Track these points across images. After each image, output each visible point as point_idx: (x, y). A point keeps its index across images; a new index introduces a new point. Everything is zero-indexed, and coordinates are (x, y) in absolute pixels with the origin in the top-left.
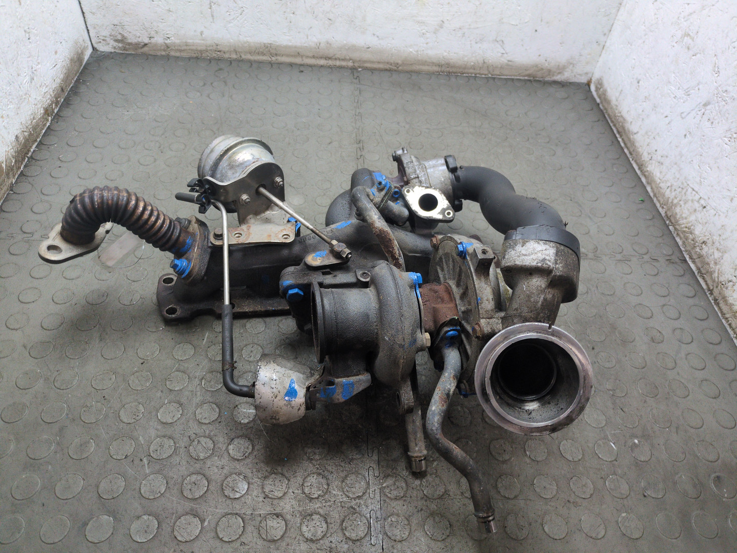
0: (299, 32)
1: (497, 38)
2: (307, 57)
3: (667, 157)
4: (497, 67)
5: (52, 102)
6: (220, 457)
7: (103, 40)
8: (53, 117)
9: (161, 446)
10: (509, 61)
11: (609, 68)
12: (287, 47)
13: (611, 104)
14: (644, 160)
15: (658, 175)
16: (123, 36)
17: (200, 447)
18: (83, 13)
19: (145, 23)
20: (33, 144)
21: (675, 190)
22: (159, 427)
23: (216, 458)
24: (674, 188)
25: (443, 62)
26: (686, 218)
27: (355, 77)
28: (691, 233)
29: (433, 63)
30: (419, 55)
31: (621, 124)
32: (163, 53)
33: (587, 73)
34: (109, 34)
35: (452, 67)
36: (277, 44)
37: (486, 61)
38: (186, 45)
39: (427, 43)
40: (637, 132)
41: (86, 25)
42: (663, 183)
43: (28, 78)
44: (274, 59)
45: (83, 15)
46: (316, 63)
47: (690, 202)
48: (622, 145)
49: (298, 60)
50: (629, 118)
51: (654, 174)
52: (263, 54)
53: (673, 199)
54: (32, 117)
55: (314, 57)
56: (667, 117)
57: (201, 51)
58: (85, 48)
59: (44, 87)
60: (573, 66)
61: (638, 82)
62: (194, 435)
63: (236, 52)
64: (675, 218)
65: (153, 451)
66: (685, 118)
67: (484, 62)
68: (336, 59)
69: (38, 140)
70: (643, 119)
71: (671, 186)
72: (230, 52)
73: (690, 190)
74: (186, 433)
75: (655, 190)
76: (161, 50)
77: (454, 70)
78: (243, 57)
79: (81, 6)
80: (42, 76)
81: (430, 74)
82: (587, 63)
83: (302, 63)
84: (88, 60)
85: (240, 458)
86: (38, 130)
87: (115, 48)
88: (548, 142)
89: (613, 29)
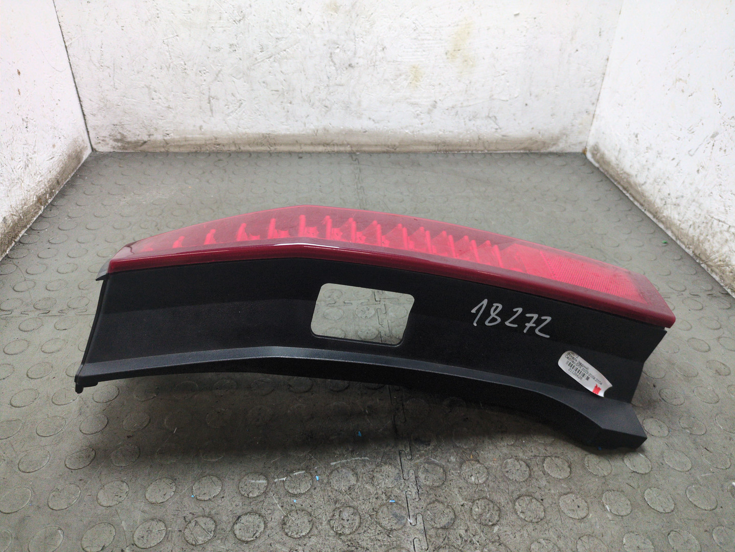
0: (297, 121)
1: (489, 114)
2: (306, 145)
3: (682, 197)
4: (492, 143)
5: (47, 192)
6: (224, 540)
7: (103, 140)
8: (46, 206)
9: (149, 531)
10: (503, 136)
11: (603, 133)
12: (285, 136)
13: (612, 164)
14: (658, 207)
15: (677, 217)
16: (122, 135)
17: (198, 529)
18: (84, 115)
19: (145, 121)
20: (22, 230)
21: (699, 227)
22: (147, 509)
23: (219, 541)
24: (697, 225)
25: (439, 141)
26: (718, 252)
27: (354, 159)
28: (728, 265)
29: (430, 143)
30: (416, 136)
31: (625, 180)
32: (163, 150)
33: (581, 143)
34: (109, 134)
35: (448, 145)
36: (276, 133)
37: (481, 137)
38: (186, 141)
39: (422, 124)
40: (645, 183)
41: (86, 126)
42: (684, 223)
43: (22, 164)
44: (272, 148)
45: (84, 117)
46: (314, 150)
47: (719, 234)
48: (631, 199)
49: (296, 149)
50: (633, 172)
51: (672, 217)
52: (262, 145)
53: (699, 237)
54: (23, 202)
55: (312, 144)
56: (673, 159)
57: (200, 146)
58: (85, 148)
59: (39, 176)
60: (567, 137)
61: (637, 136)
62: (191, 516)
63: (235, 144)
64: (705, 254)
65: (138, 539)
66: (694, 154)
67: (479, 139)
68: (334, 145)
69: (28, 226)
70: (648, 169)
71: (694, 224)
72: (229, 144)
73: (715, 222)
74: (180, 514)
75: (677, 233)
76: (160, 147)
77: (451, 148)
78: (242, 148)
79: (82, 109)
80: (38, 165)
81: (427, 154)
82: (580, 133)
83: (301, 150)
84: (87, 159)
85: (249, 540)
86: (29, 216)
87: (114, 148)
88: (556, 201)
89: (600, 97)
